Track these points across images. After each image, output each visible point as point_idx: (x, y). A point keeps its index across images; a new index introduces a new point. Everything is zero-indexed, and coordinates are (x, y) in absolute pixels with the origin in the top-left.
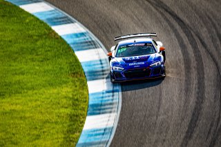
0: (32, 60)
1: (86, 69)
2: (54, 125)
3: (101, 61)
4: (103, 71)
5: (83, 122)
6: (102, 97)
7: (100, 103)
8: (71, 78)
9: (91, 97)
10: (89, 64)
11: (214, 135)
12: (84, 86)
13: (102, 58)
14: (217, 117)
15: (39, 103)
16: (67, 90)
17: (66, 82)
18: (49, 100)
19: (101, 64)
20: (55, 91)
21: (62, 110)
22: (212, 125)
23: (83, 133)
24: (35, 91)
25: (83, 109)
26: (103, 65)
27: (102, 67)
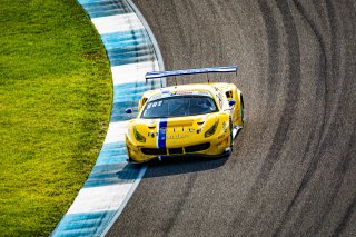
0: (23, 31)
1: (109, 47)
2: (57, 137)
3: (133, 33)
4: (136, 49)
5: (104, 132)
6: (135, 92)
7: (131, 100)
8: (85, 61)
9: (116, 92)
10: (114, 38)
11: (315, 153)
12: (107, 74)
13: (135, 29)
14: (320, 124)
15: (33, 100)
16: (78, 80)
17: (76, 67)
18: (50, 96)
19: (134, 38)
20: (59, 81)
21: (71, 112)
22: (311, 137)
23: (103, 149)
24: (26, 82)
25: (105, 111)
26: (137, 40)
27: (136, 43)
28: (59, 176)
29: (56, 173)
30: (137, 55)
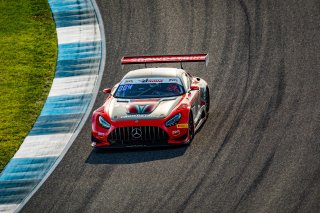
1: (55, 10)
2: (6, 89)
4: (80, 13)
5: (48, 86)
6: (78, 51)
7: (74, 59)
8: (33, 22)
9: (61, 50)
10: (60, 2)
11: (238, 111)
12: (53, 35)
14: (243, 86)
16: (26, 39)
17: (24, 27)
19: (78, 3)
20: (10, 39)
21: (19, 67)
22: (235, 98)
23: (48, 102)
25: (50, 67)
26: (81, 5)
27: (79, 8)
28: (7, 124)
29: (5, 121)
30: (80, 18)
